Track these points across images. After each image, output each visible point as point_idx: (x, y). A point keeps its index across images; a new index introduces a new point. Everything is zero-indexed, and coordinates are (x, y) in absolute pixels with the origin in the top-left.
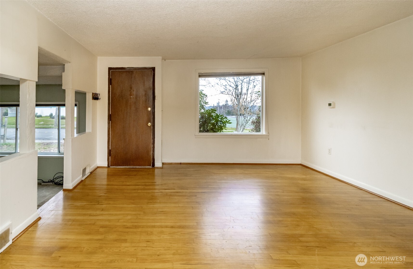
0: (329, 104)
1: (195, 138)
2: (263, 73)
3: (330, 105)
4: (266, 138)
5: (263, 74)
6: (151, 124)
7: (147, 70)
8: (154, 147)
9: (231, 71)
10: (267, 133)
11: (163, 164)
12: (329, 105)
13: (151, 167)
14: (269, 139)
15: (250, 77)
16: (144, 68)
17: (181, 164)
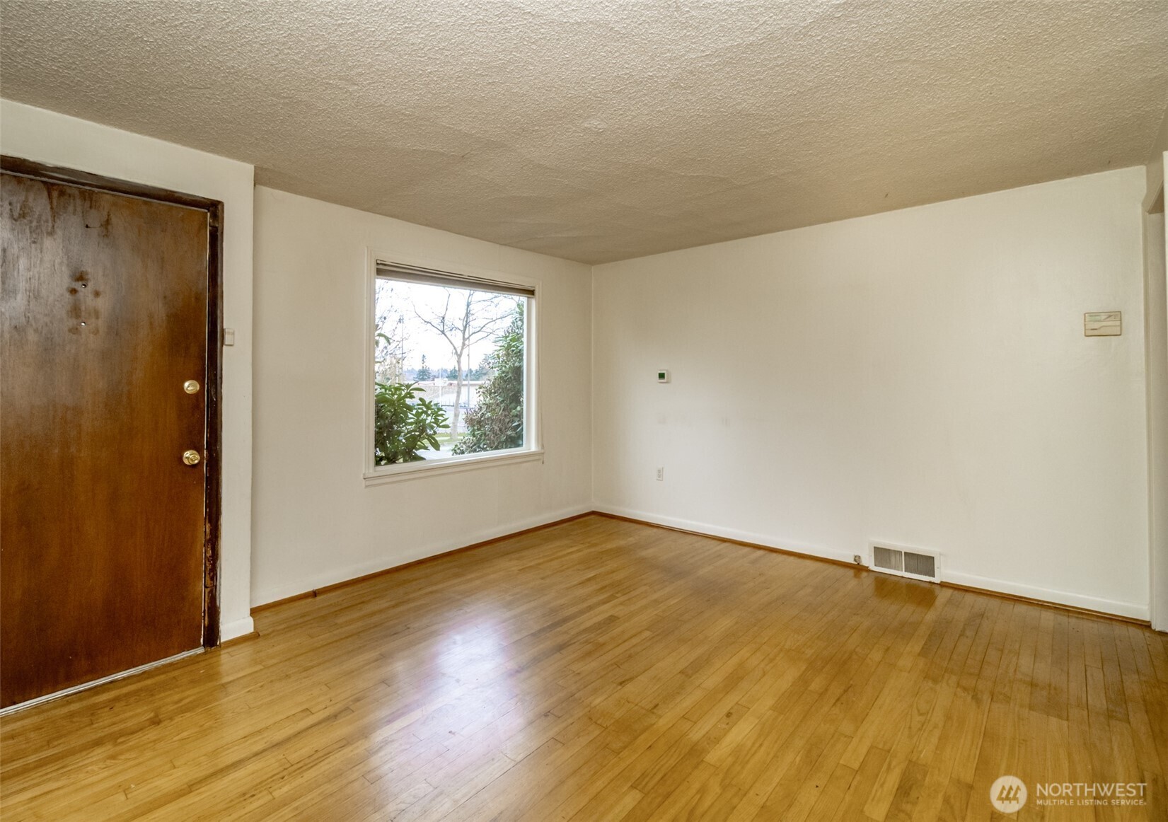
0: (659, 374)
1: (367, 486)
2: (532, 289)
3: (662, 376)
4: (539, 460)
5: (530, 292)
6: (202, 458)
7: (179, 205)
8: (214, 557)
9: (466, 271)
10: (540, 448)
11: (254, 612)
12: (660, 377)
13: (200, 650)
14: (543, 463)
15: (472, 292)
16: (164, 193)
17: (315, 594)
